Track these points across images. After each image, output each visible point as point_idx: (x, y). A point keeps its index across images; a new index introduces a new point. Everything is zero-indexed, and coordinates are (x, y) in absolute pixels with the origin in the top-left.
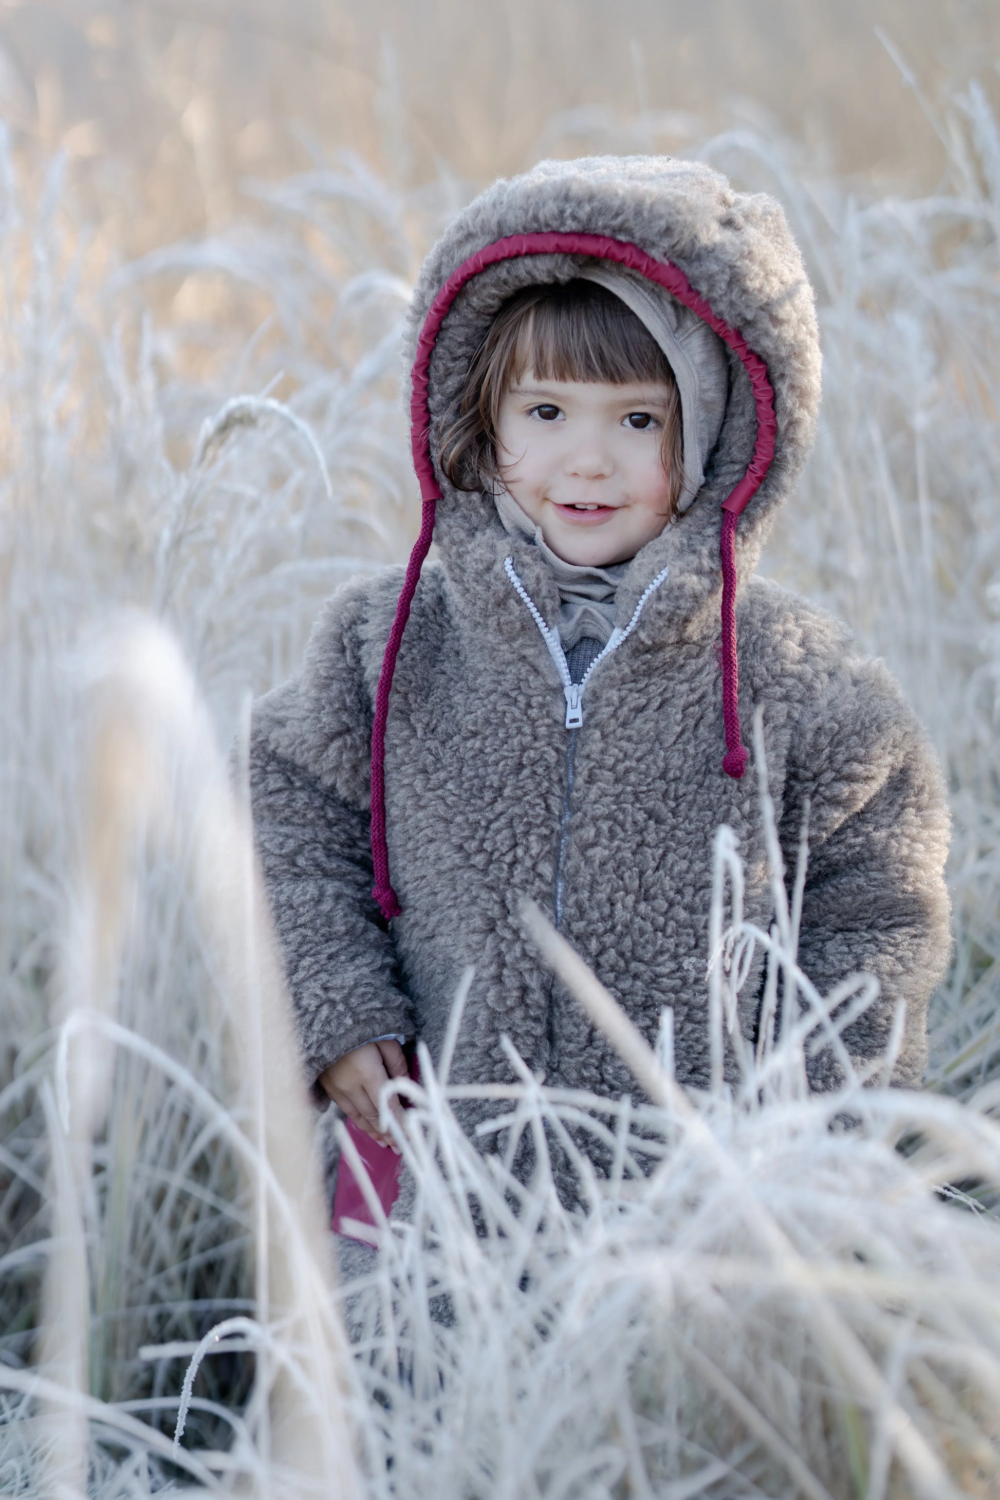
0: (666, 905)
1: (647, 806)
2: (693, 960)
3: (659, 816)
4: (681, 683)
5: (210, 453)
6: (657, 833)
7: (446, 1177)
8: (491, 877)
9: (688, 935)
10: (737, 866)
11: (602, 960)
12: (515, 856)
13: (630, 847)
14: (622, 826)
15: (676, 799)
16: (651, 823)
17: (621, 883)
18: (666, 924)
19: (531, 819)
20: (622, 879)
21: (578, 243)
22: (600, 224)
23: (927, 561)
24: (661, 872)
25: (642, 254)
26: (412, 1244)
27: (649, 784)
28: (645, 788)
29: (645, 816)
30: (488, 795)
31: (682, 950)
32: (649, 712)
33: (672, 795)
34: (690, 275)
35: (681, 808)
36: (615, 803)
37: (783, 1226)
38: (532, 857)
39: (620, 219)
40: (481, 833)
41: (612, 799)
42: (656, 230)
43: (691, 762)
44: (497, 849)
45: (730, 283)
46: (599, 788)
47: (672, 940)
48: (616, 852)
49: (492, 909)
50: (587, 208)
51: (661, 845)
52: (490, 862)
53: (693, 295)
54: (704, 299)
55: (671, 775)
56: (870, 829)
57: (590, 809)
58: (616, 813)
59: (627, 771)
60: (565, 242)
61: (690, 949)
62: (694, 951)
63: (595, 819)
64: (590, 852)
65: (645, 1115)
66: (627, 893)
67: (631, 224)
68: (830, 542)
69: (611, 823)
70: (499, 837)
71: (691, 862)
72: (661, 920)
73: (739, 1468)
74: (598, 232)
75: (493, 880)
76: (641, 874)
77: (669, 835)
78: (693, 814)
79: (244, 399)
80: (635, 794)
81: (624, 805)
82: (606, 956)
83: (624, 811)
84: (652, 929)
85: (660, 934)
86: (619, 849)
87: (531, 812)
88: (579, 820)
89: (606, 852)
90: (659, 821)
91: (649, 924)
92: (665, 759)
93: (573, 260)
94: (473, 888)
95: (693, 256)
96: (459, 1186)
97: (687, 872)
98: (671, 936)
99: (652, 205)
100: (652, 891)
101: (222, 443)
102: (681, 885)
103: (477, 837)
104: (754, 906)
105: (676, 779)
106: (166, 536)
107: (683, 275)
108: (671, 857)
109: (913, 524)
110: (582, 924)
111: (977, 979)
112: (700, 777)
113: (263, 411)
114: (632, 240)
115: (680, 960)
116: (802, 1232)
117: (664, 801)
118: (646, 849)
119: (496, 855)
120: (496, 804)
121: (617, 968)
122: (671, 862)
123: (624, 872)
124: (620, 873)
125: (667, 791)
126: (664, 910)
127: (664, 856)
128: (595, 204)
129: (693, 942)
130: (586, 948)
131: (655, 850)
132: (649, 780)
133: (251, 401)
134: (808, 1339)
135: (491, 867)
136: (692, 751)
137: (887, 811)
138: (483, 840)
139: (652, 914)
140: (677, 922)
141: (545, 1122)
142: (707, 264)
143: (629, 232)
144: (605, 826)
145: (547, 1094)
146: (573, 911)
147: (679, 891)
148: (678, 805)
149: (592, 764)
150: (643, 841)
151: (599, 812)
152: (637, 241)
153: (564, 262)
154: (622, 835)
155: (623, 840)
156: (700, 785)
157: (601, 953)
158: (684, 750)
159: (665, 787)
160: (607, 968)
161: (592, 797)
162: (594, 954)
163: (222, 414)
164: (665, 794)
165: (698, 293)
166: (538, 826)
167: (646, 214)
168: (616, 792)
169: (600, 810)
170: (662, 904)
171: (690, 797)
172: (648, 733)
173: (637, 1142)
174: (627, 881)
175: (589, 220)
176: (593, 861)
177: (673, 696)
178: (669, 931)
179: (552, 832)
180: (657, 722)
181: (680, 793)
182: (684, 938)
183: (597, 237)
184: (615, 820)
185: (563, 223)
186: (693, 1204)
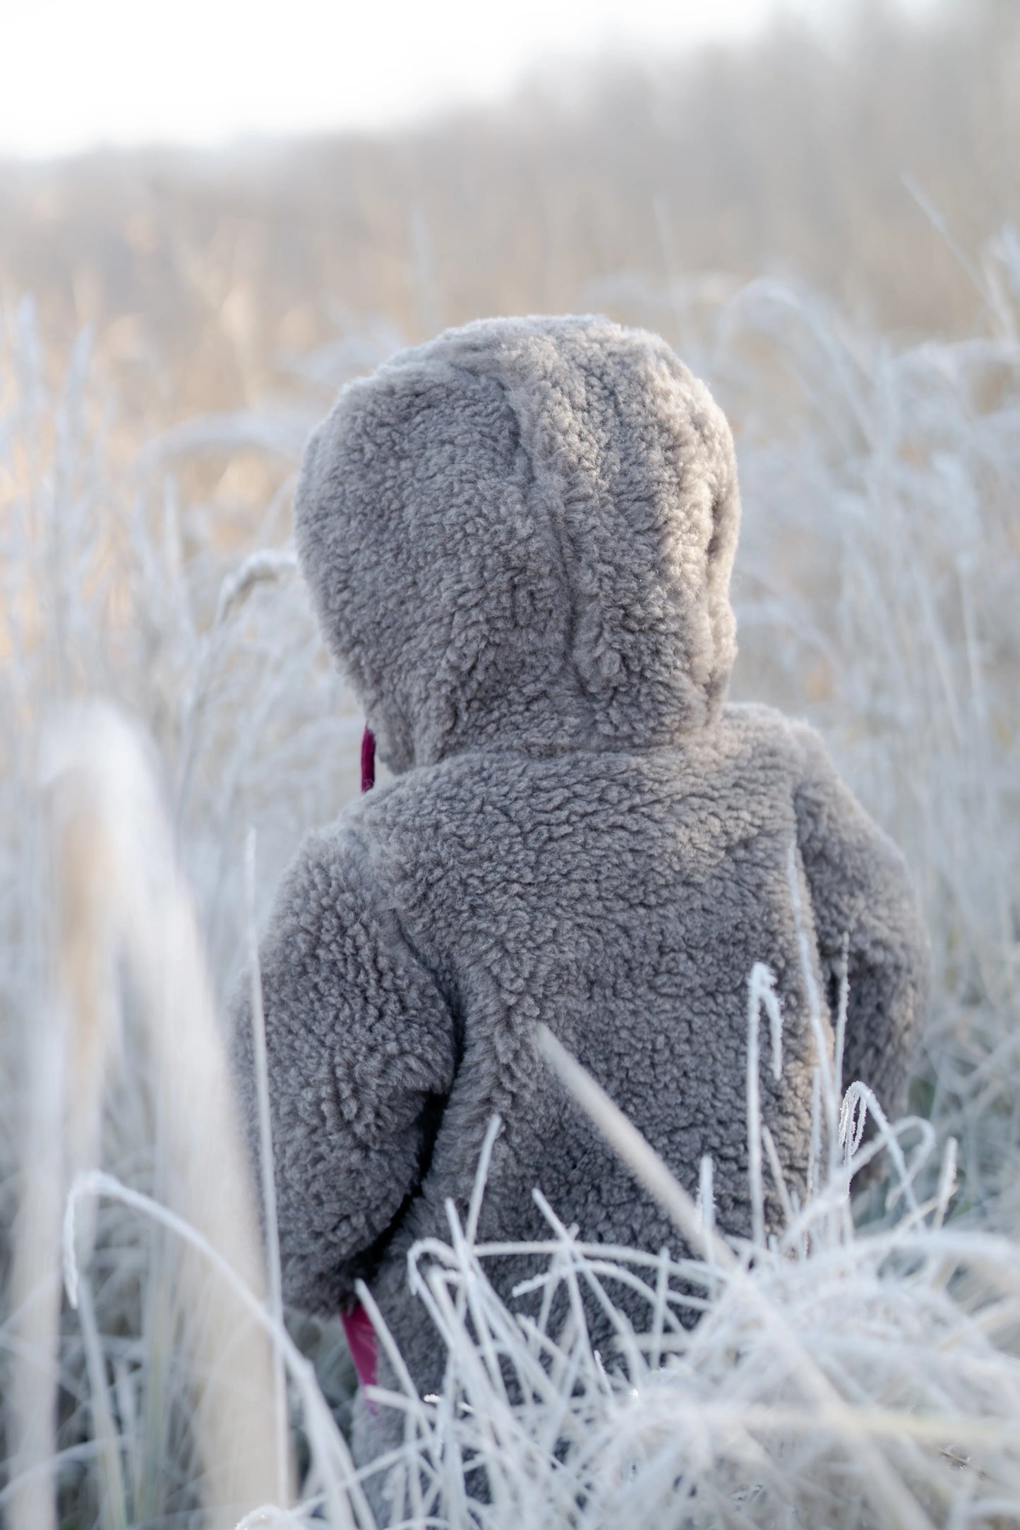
5: (231, 613)
7: (476, 1341)
10: (774, 1005)
23: (979, 706)
26: (444, 1416)
37: (832, 1380)
65: (686, 1268)
68: (877, 687)
79: (265, 555)
96: (489, 1349)
101: (244, 601)
106: (188, 699)
109: (962, 668)
113: (285, 567)
116: (853, 1386)
133: (273, 557)
134: (865, 1504)
141: (581, 1279)
145: (580, 1248)
163: (243, 572)
173: (678, 1297)
186: (736, 1357)
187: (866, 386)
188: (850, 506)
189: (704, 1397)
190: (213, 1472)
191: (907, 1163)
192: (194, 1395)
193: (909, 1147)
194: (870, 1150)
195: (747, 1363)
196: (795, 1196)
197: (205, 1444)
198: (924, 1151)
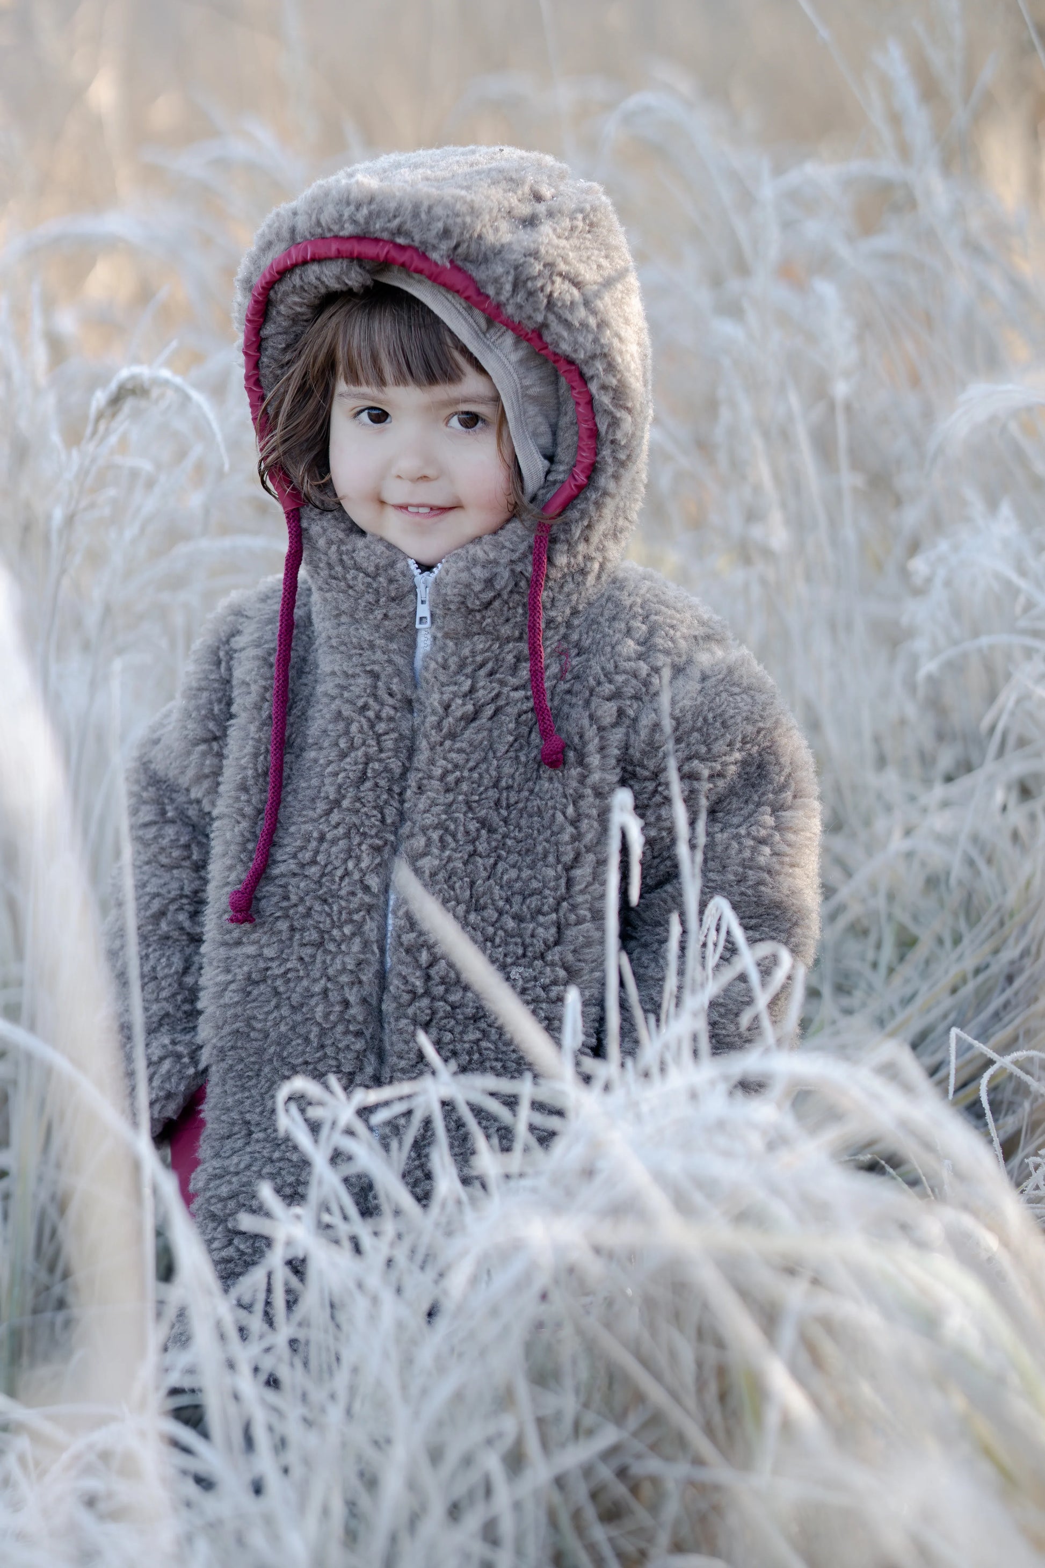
0: (496, 915)
1: (479, 815)
2: (521, 969)
3: (491, 825)
4: (516, 689)
5: (102, 427)
6: (489, 843)
8: (325, 889)
9: (516, 944)
11: (432, 972)
12: (346, 869)
13: (462, 857)
14: (454, 836)
15: (508, 807)
16: (483, 832)
17: (452, 893)
18: (495, 934)
19: (367, 830)
20: (454, 889)
21: (357, 248)
22: (377, 226)
23: (849, 534)
24: (491, 881)
25: (424, 257)
27: (481, 794)
28: (477, 798)
29: (477, 825)
30: (321, 806)
31: (509, 960)
32: (483, 720)
33: (504, 804)
34: (477, 278)
35: (512, 816)
36: (446, 813)
38: (361, 870)
39: (396, 222)
40: (314, 844)
41: (442, 808)
42: (434, 233)
43: (522, 770)
44: (331, 863)
45: (515, 286)
46: (428, 798)
47: (500, 949)
48: (447, 862)
49: (324, 922)
50: (365, 211)
51: (493, 855)
52: (323, 875)
53: (482, 298)
54: (494, 303)
55: (503, 783)
56: (716, 829)
57: (419, 819)
58: (448, 823)
59: (458, 781)
60: (346, 247)
61: (518, 958)
62: (522, 961)
63: (424, 830)
64: (420, 863)
65: (546, 1091)
66: (458, 903)
67: (408, 226)
68: (750, 514)
69: (441, 832)
70: (334, 849)
71: (520, 870)
72: (491, 930)
73: (635, 1434)
74: (378, 235)
75: (326, 893)
76: (472, 884)
77: (501, 844)
78: (523, 822)
79: (136, 370)
80: (467, 803)
81: (456, 815)
82: (436, 968)
83: (455, 820)
84: (482, 939)
85: (489, 944)
86: (450, 859)
87: (367, 822)
88: (408, 829)
89: (436, 862)
90: (491, 831)
91: (479, 933)
92: (498, 767)
93: (360, 266)
94: (307, 898)
95: (480, 258)
97: (517, 880)
98: (500, 946)
99: (430, 208)
100: (482, 901)
101: (114, 415)
102: (509, 893)
103: (310, 848)
104: (582, 912)
105: (509, 788)
106: (58, 515)
107: (470, 278)
108: (501, 866)
109: (834, 495)
110: (413, 935)
111: (902, 958)
112: (531, 784)
113: (157, 382)
114: (412, 243)
115: (508, 970)
117: (497, 810)
118: (478, 859)
119: (330, 868)
120: (332, 815)
121: (448, 980)
122: (501, 871)
123: (455, 883)
124: (451, 883)
125: (499, 799)
126: (494, 920)
127: (496, 864)
128: (373, 207)
129: (520, 951)
130: (417, 961)
131: (486, 860)
132: (482, 789)
133: (144, 371)
135: (324, 880)
136: (523, 759)
137: (741, 809)
138: (317, 852)
139: (482, 924)
140: (506, 931)
142: (494, 266)
143: (408, 234)
144: (435, 836)
146: (402, 922)
147: (508, 900)
148: (509, 814)
149: (420, 775)
150: (475, 851)
151: (428, 822)
152: (416, 244)
153: (349, 268)
154: (453, 845)
155: (454, 850)
156: (531, 792)
157: (431, 965)
158: (517, 758)
159: (497, 796)
160: (437, 979)
161: (421, 806)
162: (424, 965)
163: (113, 386)
164: (497, 803)
165: (488, 297)
166: (372, 837)
167: (423, 216)
168: (447, 801)
169: (429, 819)
170: (491, 914)
171: (521, 805)
172: (481, 743)
174: (458, 891)
175: (367, 223)
176: (424, 872)
177: (507, 704)
178: (498, 940)
179: (386, 844)
180: (490, 731)
181: (512, 801)
182: (511, 948)
183: (377, 240)
184: (446, 829)
185: (342, 228)
186: (589, 1173)
187: (747, 200)
188: (726, 328)
189: (557, 1209)
190: (80, 1275)
191: (764, 984)
192: (61, 1204)
193: (767, 968)
194: (729, 974)
195: (598, 1180)
196: (652, 1018)
197: (72, 1249)
198: (780, 975)
